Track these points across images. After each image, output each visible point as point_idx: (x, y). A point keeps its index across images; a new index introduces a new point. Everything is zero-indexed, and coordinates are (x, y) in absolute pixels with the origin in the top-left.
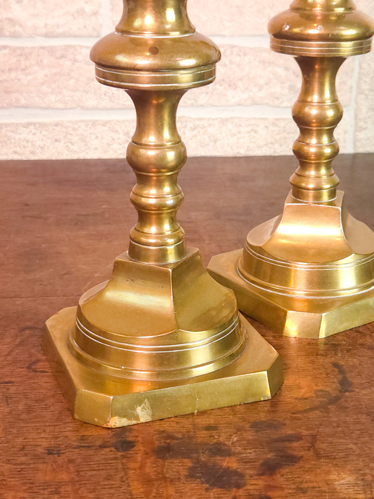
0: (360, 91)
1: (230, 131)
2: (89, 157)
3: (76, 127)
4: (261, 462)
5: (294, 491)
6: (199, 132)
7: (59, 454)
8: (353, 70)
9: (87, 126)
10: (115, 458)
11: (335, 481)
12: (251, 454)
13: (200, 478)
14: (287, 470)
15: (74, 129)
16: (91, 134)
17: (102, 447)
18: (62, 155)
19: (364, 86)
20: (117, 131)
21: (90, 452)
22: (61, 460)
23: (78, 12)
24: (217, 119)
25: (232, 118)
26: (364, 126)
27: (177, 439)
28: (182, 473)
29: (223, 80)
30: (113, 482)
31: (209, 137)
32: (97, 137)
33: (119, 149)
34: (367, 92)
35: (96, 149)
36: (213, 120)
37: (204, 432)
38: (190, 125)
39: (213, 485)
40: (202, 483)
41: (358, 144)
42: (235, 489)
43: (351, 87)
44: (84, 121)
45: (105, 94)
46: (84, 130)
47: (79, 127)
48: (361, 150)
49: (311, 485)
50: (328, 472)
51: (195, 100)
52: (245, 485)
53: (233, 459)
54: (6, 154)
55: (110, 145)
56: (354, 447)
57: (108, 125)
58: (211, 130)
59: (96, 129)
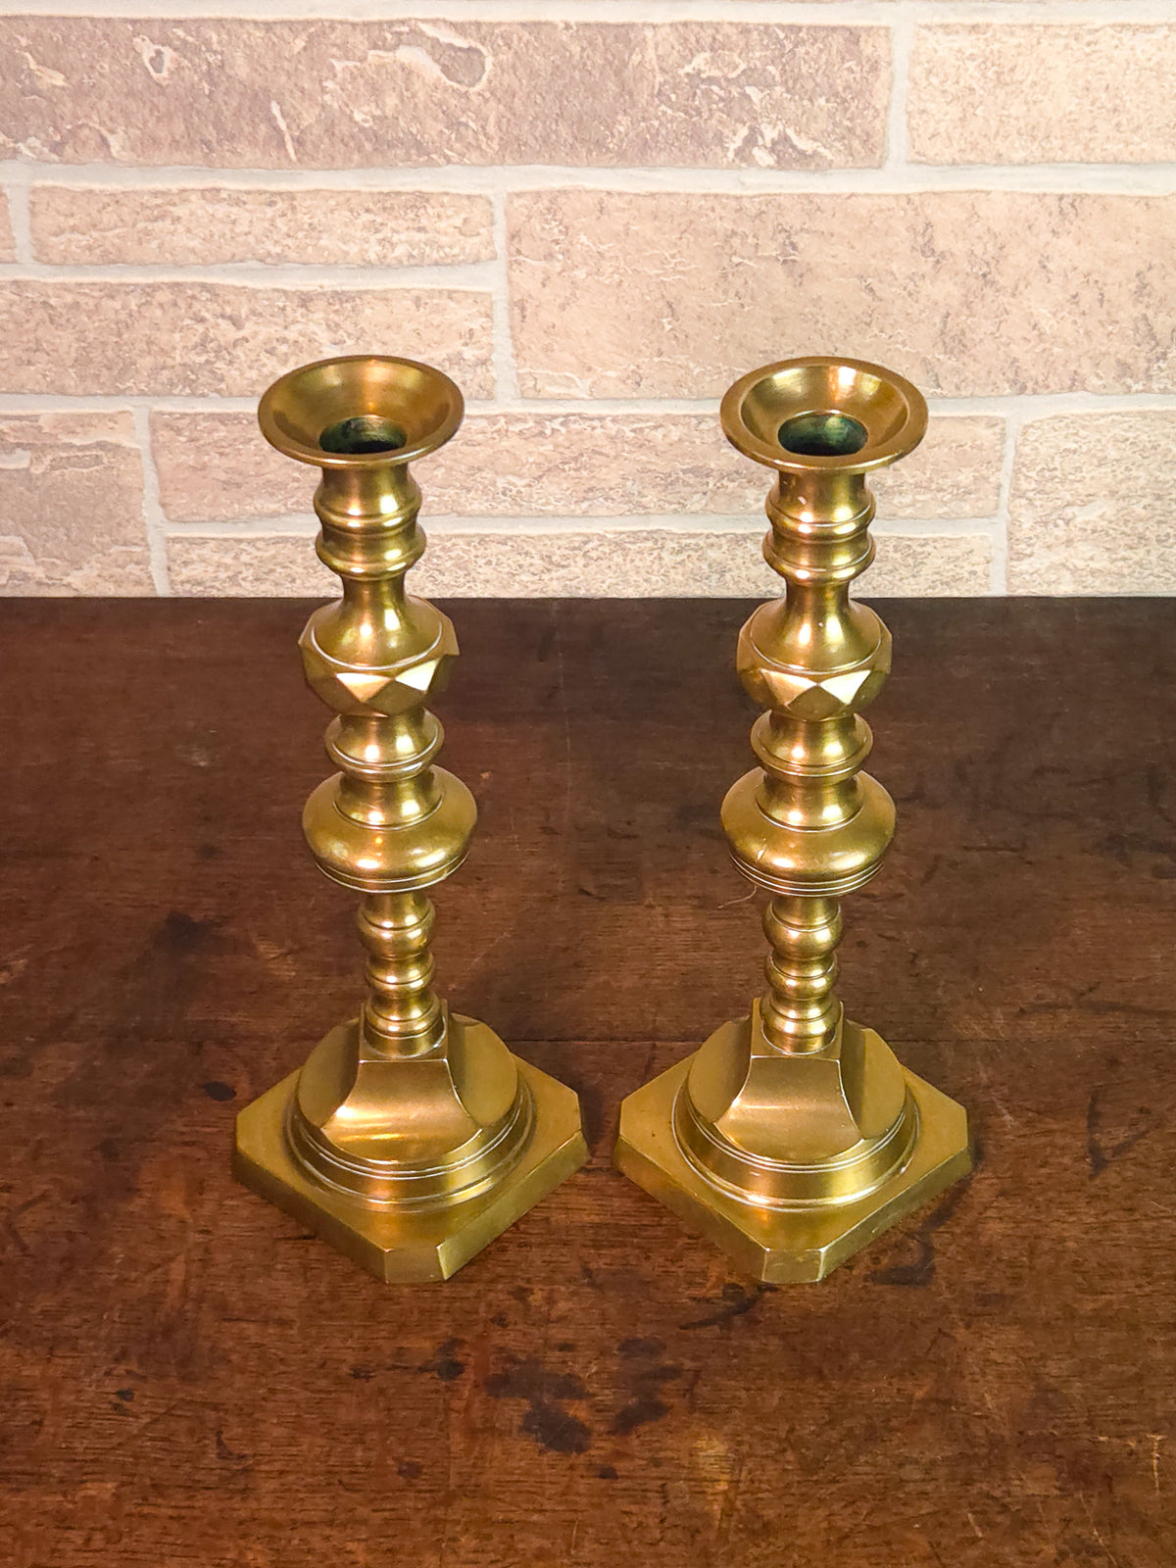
0: (1018, 493)
1: (752, 555)
2: (474, 595)
3: (449, 544)
4: (618, 1411)
5: (644, 1462)
6: (689, 556)
7: (368, 1378)
8: (1000, 459)
9: (469, 544)
10: (437, 1391)
11: (701, 1450)
12: (607, 1396)
13: (536, 1431)
14: (647, 1428)
15: (443, 549)
16: (477, 556)
17: (422, 1370)
18: (422, 590)
19: (1024, 485)
20: (526, 553)
21: (407, 1378)
22: (369, 1386)
23: (449, 359)
24: (724, 535)
25: (753, 534)
26: (1028, 551)
27: (519, 1362)
28: (515, 1422)
29: (737, 472)
30: (429, 1431)
31: (710, 565)
32: (489, 563)
33: (533, 583)
34: (1031, 495)
35: (487, 581)
36: (717, 537)
37: (558, 1353)
38: (670, 545)
39: (550, 1446)
40: (537, 1441)
41: (1016, 581)
42: (574, 1454)
43: (999, 487)
44: (462, 536)
45: (504, 494)
46: (464, 551)
47: (454, 545)
48: (1021, 592)
49: (670, 1454)
50: (697, 1436)
51: (679, 503)
52: (589, 1447)
53: (584, 1404)
54: (315, 587)
55: (514, 575)
56: (743, 1394)
57: (510, 543)
58: (712, 554)
59: (486, 549)
